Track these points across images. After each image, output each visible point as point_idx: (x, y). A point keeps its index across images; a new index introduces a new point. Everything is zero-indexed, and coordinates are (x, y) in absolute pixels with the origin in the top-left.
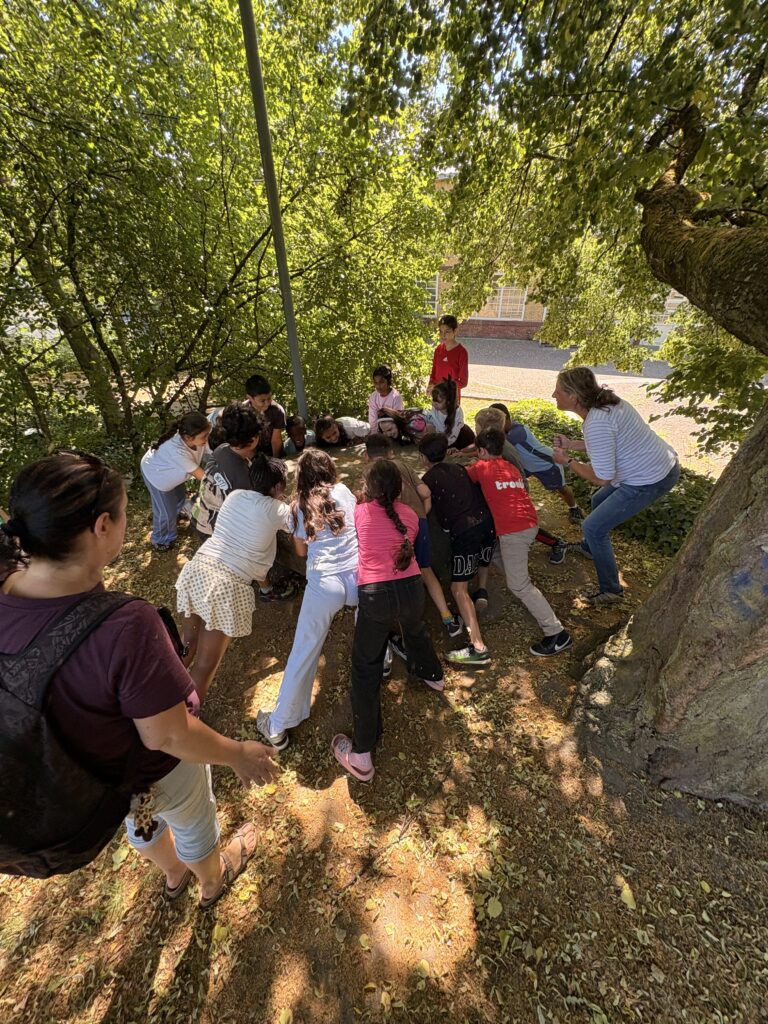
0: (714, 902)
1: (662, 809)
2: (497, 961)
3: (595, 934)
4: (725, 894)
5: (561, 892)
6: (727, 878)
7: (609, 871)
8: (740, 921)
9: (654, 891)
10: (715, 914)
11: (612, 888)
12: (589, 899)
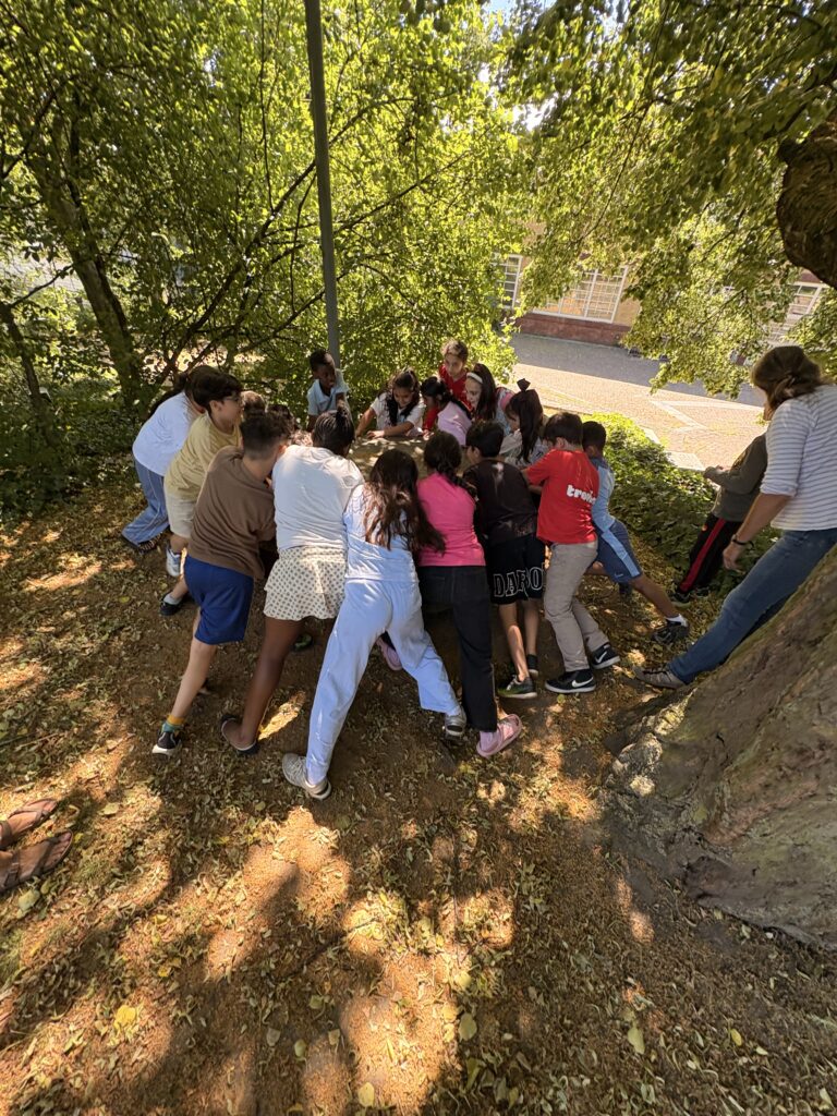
0: (745, 1060)
1: (696, 931)
2: (459, 1098)
3: (587, 1081)
4: (760, 1051)
5: (554, 1019)
6: (766, 1031)
7: (617, 1000)
8: (774, 1087)
9: (670, 1034)
10: (743, 1074)
11: (618, 1022)
12: (586, 1033)
